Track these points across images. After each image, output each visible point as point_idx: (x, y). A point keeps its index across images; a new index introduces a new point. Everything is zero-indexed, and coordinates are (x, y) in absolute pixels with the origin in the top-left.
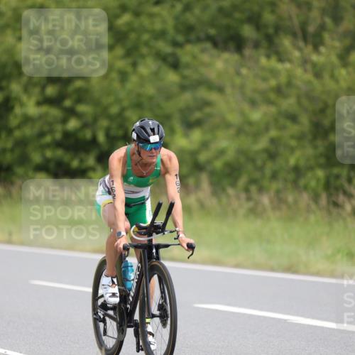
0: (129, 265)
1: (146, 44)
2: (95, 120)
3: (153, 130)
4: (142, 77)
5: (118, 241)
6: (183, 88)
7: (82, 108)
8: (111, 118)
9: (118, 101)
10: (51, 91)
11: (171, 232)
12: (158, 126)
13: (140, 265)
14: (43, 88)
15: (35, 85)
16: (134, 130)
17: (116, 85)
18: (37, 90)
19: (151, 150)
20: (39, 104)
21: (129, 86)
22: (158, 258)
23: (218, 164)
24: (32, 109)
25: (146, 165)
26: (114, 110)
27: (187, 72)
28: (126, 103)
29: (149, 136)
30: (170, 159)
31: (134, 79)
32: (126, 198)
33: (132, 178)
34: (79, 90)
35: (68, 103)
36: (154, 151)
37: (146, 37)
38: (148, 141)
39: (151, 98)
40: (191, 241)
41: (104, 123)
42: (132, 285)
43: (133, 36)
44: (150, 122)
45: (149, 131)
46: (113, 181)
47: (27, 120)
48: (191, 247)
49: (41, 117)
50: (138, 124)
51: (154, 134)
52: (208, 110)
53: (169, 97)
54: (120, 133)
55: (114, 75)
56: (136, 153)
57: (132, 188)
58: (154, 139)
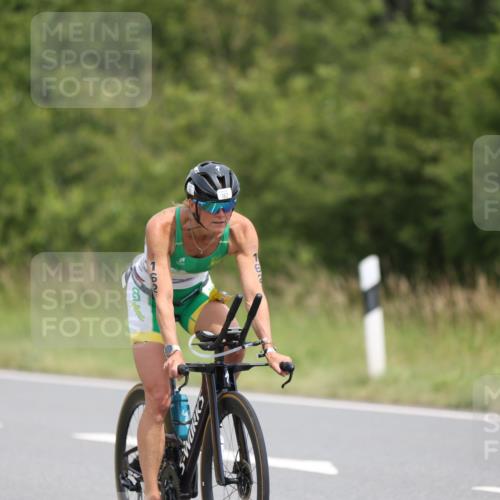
0: (183, 398)
3: (222, 180)
5: (170, 361)
11: (255, 344)
12: (230, 174)
13: (202, 398)
16: (190, 180)
19: (218, 212)
22: (233, 388)
25: (204, 238)
29: (216, 189)
33: (183, 259)
36: (222, 213)
38: (214, 198)
40: (287, 359)
42: (188, 430)
44: (218, 167)
46: (153, 263)
48: (286, 369)
50: (196, 169)
51: (224, 186)
56: (192, 217)
57: (183, 275)
58: (224, 193)
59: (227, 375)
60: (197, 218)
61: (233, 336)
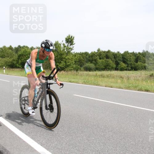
16: (43, 43)
22: (50, 88)
29: (50, 46)
30: (52, 54)
32: (36, 67)
38: (49, 48)
44: (50, 41)
45: (50, 44)
46: (32, 61)
56: (42, 52)
57: (38, 63)
58: (51, 48)
59: (49, 86)
60: (43, 52)
61: (51, 77)
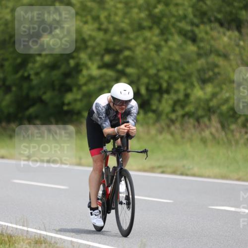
1: (174, 25)
2: (139, 78)
4: (170, 48)
6: (199, 55)
7: (129, 70)
8: (149, 76)
9: (155, 65)
10: (107, 58)
14: (102, 56)
15: (97, 54)
17: (153, 54)
18: (98, 58)
20: (100, 67)
21: (162, 54)
23: (224, 108)
24: (95, 71)
26: (152, 71)
27: (202, 45)
28: (160, 67)
31: (165, 50)
34: (126, 58)
35: (120, 67)
37: (173, 20)
39: (177, 63)
41: (145, 80)
43: (165, 20)
47: (91, 79)
49: (101, 77)
52: (216, 70)
53: (190, 61)
54: (156, 87)
55: (152, 47)
